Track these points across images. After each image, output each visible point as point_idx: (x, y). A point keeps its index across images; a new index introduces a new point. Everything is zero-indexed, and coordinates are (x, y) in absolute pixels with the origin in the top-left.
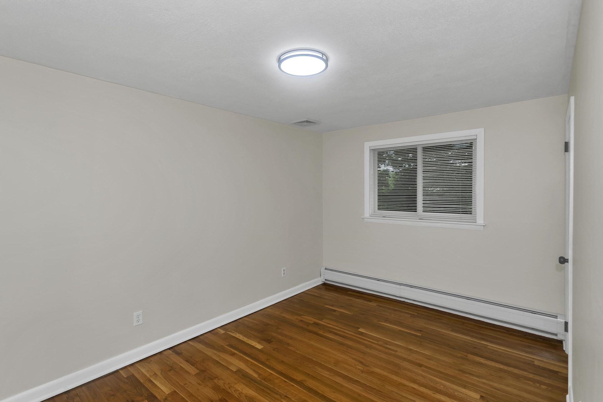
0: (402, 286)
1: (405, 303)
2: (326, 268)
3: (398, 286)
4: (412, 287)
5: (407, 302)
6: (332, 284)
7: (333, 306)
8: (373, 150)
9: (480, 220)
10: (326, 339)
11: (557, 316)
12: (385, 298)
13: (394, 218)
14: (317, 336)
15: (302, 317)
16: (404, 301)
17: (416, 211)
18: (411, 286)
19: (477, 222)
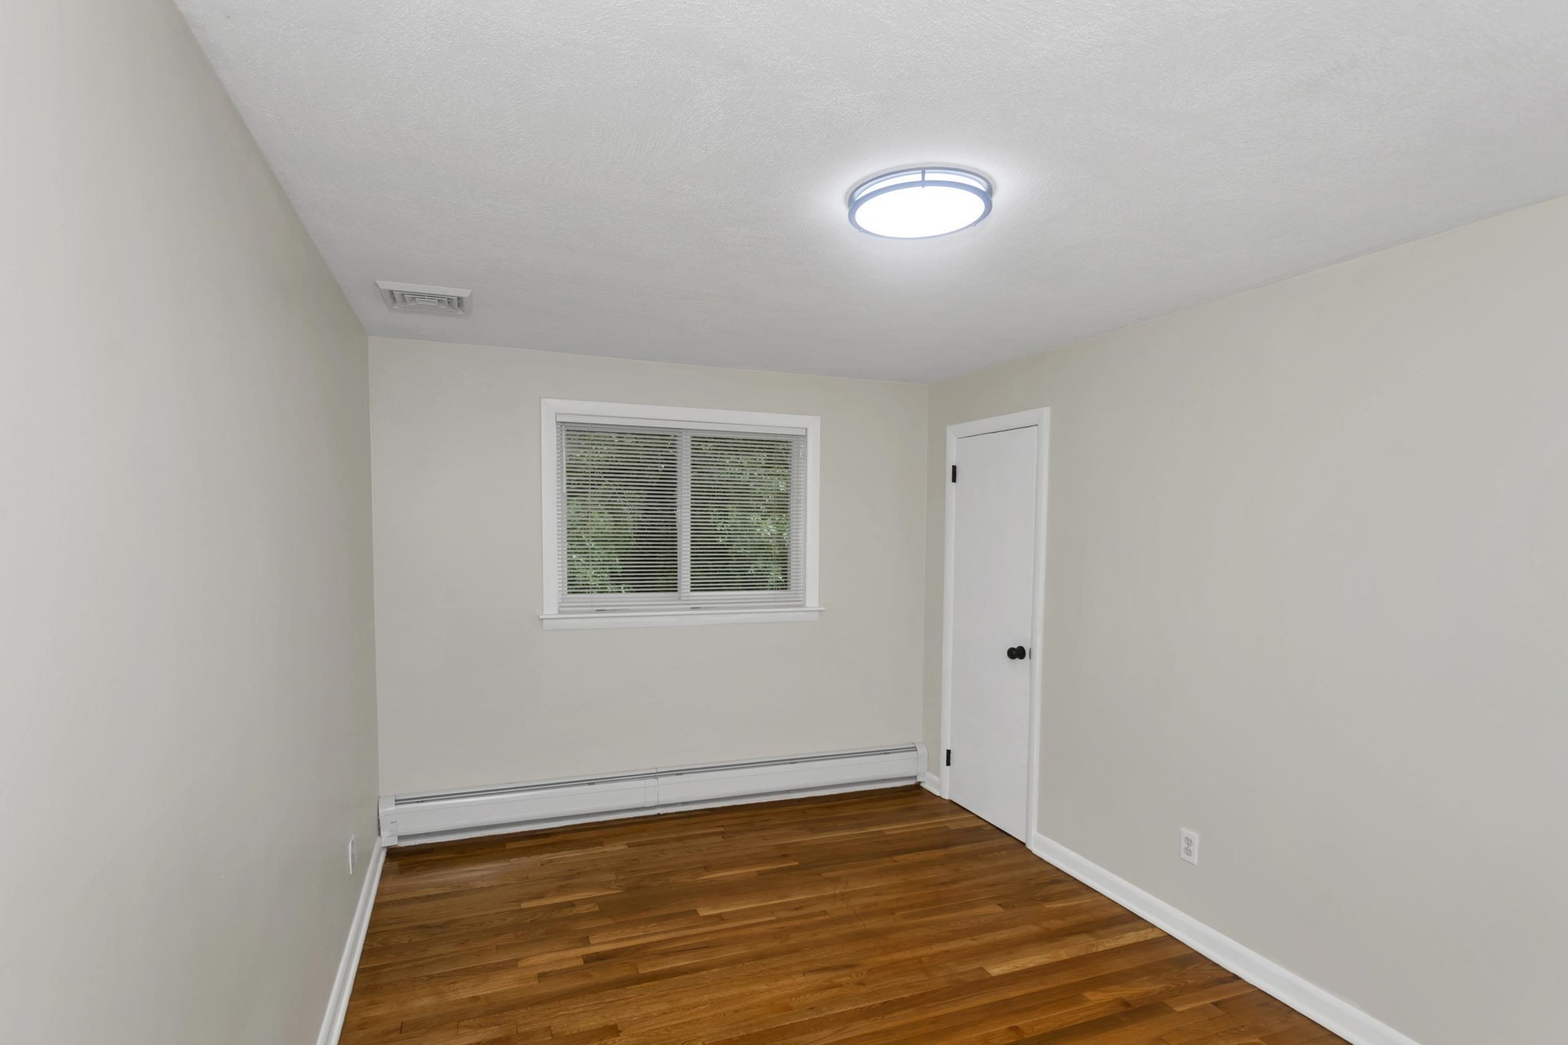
0: (662, 780)
1: (662, 817)
2: (397, 798)
3: (642, 782)
4: (681, 774)
5: (665, 812)
6: (420, 845)
7: (541, 896)
8: (576, 434)
9: (812, 600)
10: (686, 973)
11: (915, 747)
12: (615, 823)
13: (628, 611)
14: (656, 983)
15: (525, 968)
16: (659, 815)
17: (676, 591)
18: (679, 773)
19: (808, 605)
